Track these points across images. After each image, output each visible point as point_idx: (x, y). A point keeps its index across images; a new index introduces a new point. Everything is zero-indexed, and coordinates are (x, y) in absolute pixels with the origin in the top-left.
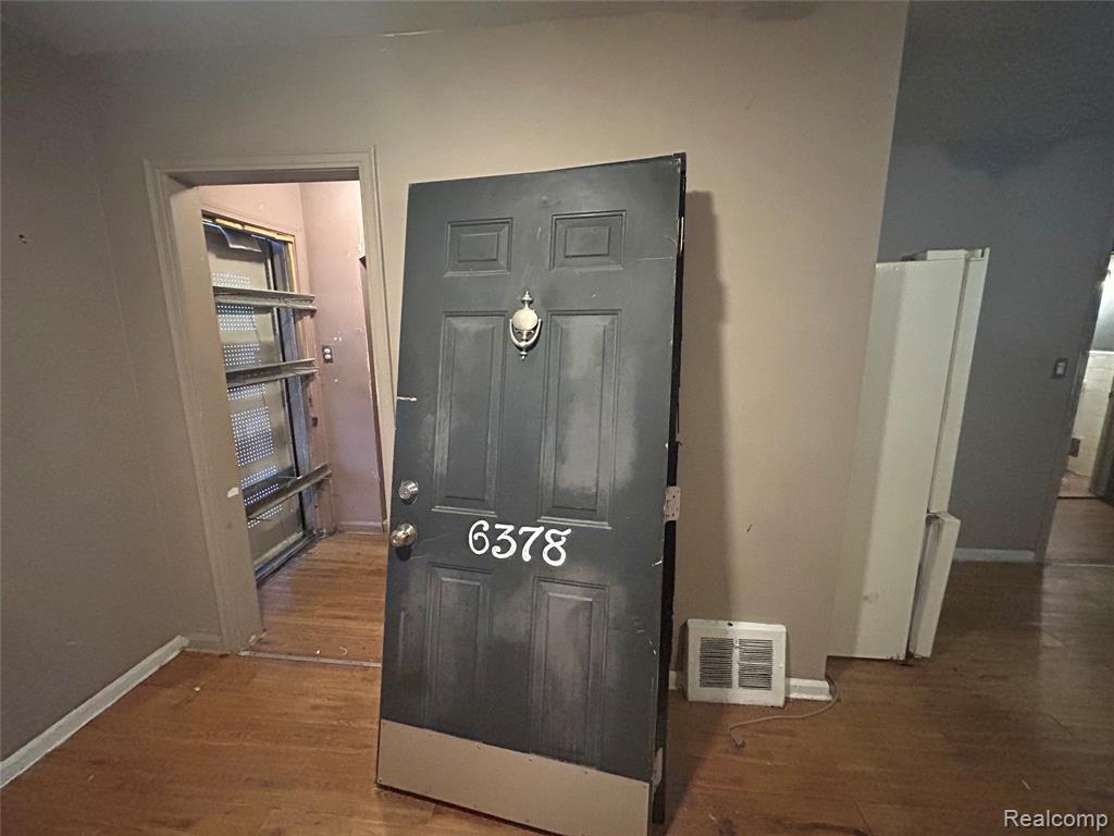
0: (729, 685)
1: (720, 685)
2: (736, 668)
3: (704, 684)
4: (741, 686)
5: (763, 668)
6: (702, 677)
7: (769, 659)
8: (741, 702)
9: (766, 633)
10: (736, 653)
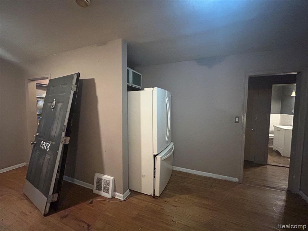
0: (101, 190)
1: (99, 190)
2: (103, 186)
3: (96, 189)
4: (103, 191)
5: (108, 187)
6: (96, 187)
7: (109, 185)
8: (103, 195)
9: (109, 178)
10: (103, 182)
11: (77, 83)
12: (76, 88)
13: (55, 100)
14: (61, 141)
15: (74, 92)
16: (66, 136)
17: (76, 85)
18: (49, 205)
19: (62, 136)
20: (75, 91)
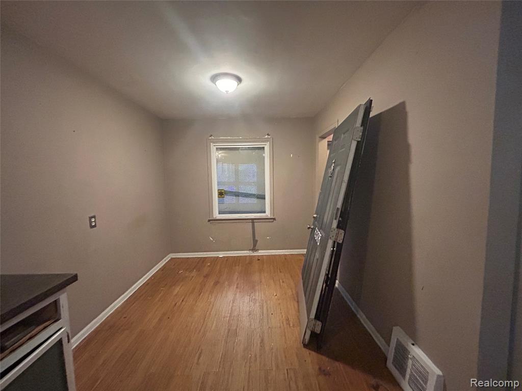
0: (403, 376)
1: (400, 372)
2: (408, 370)
3: (394, 363)
4: (410, 385)
5: (421, 385)
6: (393, 359)
9: (427, 365)
10: (410, 361)
11: (363, 124)
12: (361, 134)
13: (334, 163)
14: (331, 236)
15: (358, 142)
16: (338, 227)
17: (362, 128)
18: (308, 333)
19: (333, 227)
20: (360, 140)
